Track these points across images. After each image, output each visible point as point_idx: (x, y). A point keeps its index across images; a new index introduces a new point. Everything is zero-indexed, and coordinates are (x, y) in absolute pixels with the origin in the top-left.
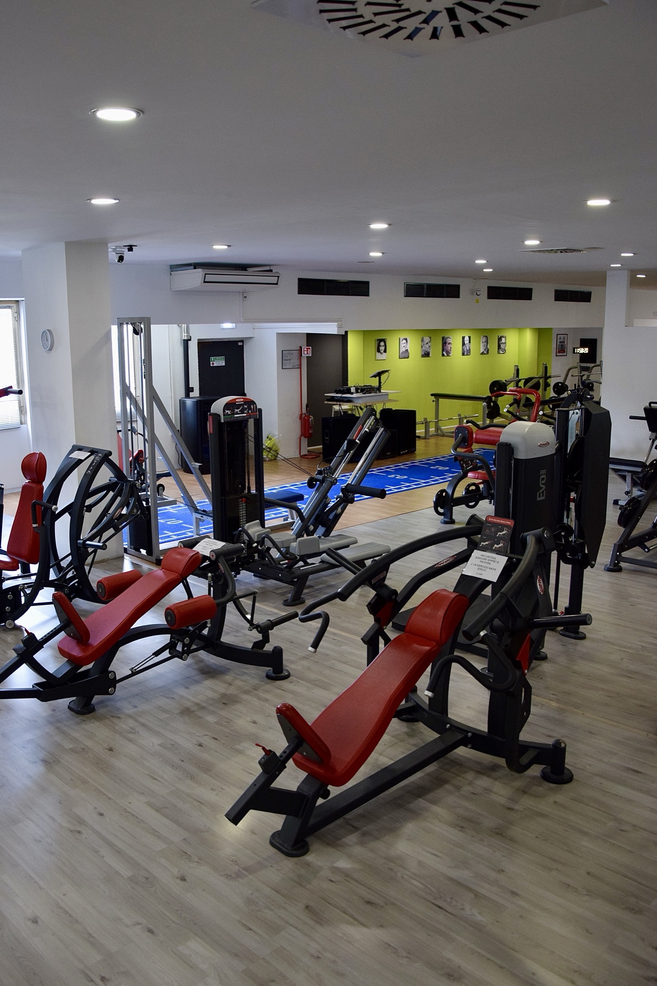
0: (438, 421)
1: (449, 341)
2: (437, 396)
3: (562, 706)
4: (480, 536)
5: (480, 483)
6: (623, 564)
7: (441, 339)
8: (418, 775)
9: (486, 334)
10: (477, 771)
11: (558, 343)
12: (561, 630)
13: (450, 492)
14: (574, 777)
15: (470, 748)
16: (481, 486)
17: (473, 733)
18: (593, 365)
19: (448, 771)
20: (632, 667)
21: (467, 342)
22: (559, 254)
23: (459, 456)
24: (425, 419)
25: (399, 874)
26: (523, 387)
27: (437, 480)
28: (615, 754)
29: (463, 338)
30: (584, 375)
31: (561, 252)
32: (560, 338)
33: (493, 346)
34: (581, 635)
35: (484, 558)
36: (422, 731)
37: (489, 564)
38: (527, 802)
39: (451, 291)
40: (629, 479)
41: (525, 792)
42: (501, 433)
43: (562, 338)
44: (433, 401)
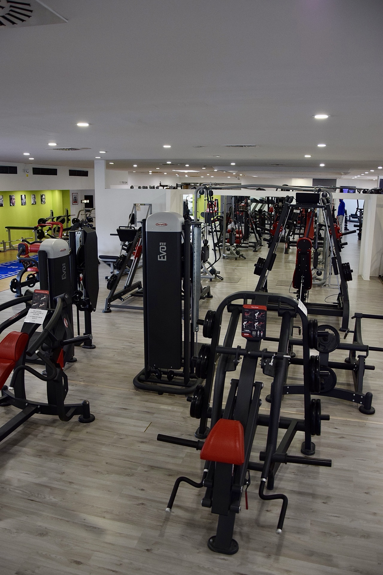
0: (10, 242)
1: (13, 197)
2: (9, 228)
3: (87, 384)
4: (32, 301)
5: (35, 274)
6: (111, 309)
7: (9, 196)
8: (13, 433)
9: (34, 193)
10: (45, 425)
11: (73, 198)
12: (83, 345)
13: (19, 280)
14: (95, 418)
15: (40, 414)
16: (36, 275)
17: (41, 406)
18: (92, 209)
19: (29, 428)
20: (119, 359)
21: (23, 198)
22: (68, 151)
23: (22, 259)
24: (3, 241)
25: (8, 489)
26: (56, 221)
27: (11, 274)
28: (115, 402)
29: (21, 196)
30: (87, 214)
31: (69, 150)
32: (74, 195)
33: (38, 200)
34: (93, 347)
35: (35, 312)
36: (13, 410)
37: (38, 315)
38: (73, 435)
39: (13, 170)
40: (112, 265)
41: (71, 431)
42: (40, 245)
43: (75, 195)
44: (7, 231)
